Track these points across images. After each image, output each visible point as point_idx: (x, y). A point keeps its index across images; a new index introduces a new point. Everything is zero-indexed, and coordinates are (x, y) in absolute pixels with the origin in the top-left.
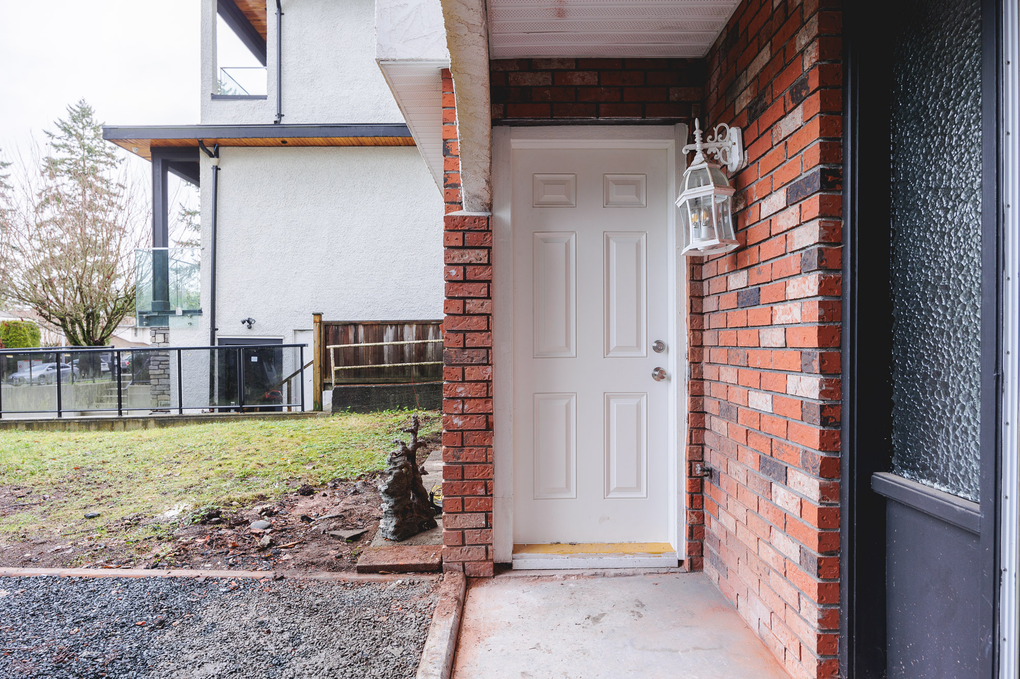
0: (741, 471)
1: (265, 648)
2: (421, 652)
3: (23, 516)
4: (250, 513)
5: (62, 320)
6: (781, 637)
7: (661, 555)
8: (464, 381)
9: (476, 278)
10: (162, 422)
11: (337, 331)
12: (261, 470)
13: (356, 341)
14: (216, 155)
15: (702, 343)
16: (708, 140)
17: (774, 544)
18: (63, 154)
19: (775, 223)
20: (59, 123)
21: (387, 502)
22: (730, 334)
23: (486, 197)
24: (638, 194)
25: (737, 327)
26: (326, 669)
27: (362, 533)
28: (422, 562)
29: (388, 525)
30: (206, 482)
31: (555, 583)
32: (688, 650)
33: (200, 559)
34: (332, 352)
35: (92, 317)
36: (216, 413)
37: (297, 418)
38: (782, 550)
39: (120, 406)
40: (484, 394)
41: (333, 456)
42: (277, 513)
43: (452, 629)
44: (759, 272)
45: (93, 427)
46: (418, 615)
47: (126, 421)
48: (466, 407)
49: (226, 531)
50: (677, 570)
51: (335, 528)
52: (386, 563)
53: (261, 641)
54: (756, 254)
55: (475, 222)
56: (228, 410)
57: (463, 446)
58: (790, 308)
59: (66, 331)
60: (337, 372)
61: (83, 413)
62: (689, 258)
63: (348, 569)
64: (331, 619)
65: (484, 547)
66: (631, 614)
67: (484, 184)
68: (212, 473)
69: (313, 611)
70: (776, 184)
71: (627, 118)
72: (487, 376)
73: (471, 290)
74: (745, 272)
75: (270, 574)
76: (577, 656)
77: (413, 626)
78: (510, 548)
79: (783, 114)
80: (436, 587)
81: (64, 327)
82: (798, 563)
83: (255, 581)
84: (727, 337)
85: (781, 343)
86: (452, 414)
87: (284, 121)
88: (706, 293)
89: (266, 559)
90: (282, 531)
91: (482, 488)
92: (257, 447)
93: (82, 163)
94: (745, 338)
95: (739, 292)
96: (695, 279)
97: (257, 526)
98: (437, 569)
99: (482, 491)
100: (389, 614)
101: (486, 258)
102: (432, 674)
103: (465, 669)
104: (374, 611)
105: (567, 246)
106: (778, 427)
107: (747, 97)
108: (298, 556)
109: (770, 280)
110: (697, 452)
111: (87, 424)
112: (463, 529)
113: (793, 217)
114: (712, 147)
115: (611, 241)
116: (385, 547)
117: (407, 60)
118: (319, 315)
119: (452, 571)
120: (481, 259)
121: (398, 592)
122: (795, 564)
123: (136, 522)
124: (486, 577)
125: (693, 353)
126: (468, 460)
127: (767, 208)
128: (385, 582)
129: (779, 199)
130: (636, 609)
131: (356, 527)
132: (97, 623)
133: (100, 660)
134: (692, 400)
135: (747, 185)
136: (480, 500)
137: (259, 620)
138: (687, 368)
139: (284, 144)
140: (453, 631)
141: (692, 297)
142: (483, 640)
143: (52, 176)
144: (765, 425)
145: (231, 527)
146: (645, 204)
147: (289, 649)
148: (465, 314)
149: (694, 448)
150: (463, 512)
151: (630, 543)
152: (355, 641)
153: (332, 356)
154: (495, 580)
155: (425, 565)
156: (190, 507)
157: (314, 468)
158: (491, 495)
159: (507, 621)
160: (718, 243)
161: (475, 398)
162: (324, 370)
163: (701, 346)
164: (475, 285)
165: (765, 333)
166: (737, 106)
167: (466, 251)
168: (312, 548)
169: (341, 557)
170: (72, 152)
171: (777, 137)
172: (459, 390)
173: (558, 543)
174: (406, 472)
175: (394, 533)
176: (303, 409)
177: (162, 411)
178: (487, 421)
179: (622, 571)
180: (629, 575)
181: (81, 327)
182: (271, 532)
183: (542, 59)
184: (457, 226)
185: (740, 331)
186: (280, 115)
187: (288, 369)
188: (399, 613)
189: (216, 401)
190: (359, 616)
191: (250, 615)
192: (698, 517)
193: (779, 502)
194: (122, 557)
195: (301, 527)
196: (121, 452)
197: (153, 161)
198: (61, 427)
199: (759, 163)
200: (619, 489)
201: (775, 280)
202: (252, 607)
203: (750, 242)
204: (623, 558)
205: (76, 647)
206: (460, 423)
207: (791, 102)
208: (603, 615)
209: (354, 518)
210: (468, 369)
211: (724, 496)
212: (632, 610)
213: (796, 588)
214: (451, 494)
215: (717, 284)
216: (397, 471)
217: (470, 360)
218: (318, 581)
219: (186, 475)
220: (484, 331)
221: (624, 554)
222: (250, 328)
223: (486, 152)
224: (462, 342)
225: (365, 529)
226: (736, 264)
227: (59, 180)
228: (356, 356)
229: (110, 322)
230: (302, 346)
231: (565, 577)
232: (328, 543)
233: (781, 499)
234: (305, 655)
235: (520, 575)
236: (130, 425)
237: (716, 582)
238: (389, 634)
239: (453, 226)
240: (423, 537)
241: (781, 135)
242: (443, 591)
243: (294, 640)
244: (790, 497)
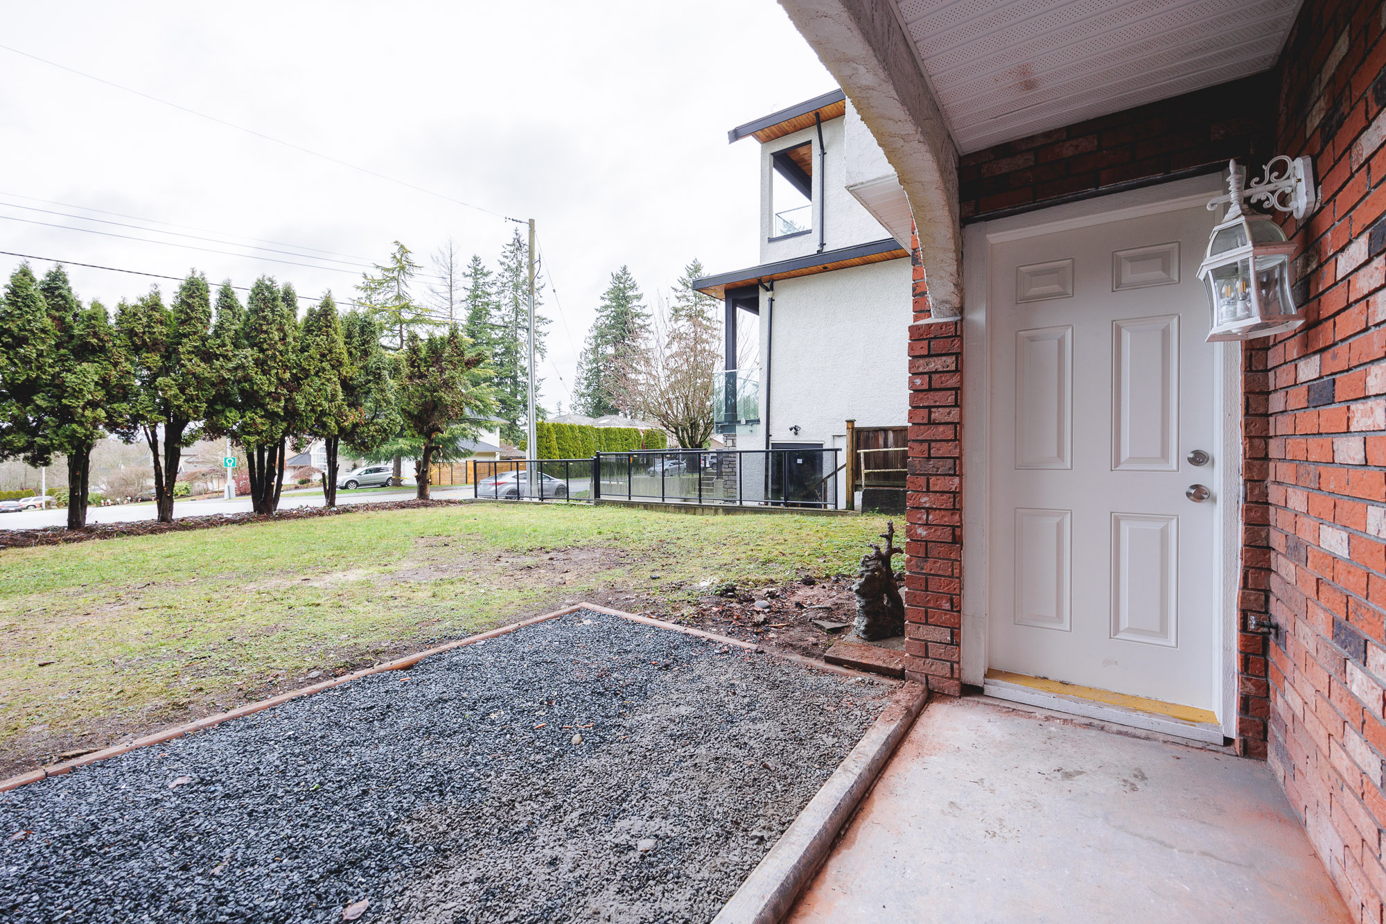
0: (1309, 635)
1: (727, 706)
2: (852, 749)
3: (618, 571)
4: (758, 593)
5: (675, 428)
6: (1357, 886)
7: (1195, 724)
8: (928, 491)
9: (943, 386)
10: (728, 511)
11: (868, 437)
12: (781, 558)
13: (886, 446)
14: (772, 289)
15: (1267, 454)
16: (1252, 184)
17: (1348, 749)
18: (684, 303)
19: (1354, 285)
20: (681, 280)
21: (860, 602)
22: (1299, 443)
23: (955, 300)
24: (1166, 268)
25: (1307, 434)
26: (765, 737)
27: (843, 627)
28: (884, 665)
29: (859, 623)
30: (736, 562)
31: (1032, 721)
32: (1192, 852)
33: (711, 623)
34: (862, 456)
35: (694, 426)
36: (770, 506)
37: (832, 515)
38: (1358, 759)
39: (700, 496)
40: (950, 505)
41: (847, 552)
42: (778, 596)
43: (889, 736)
44: (1335, 357)
45: (683, 511)
46: (864, 714)
47: (703, 508)
48: (930, 517)
49: (736, 604)
50: (1221, 749)
51: (821, 618)
52: (851, 659)
53: (726, 699)
54: (1330, 330)
55: (941, 329)
56: (778, 504)
57: (927, 557)
58: (1371, 408)
59: (678, 437)
60: (866, 474)
61: (685, 500)
62: (1243, 342)
63: (818, 657)
64: (787, 697)
65: (948, 664)
66: (1122, 783)
67: (952, 288)
68: (744, 555)
69: (774, 686)
70: (1356, 228)
71: (1141, 179)
72: (954, 487)
73: (936, 398)
74: (1317, 357)
75: (754, 647)
76: (1025, 807)
77: (856, 723)
78: (982, 672)
79: (1364, 124)
80: (893, 693)
81: (677, 433)
82: (1379, 785)
83: (742, 650)
84: (1295, 448)
85: (1359, 458)
86: (916, 524)
87: (826, 249)
88: (1272, 388)
89: (757, 634)
90: (777, 612)
91: (947, 602)
92: (787, 538)
93: (694, 308)
94: (1316, 450)
95: (1310, 385)
96: (1253, 368)
97: (759, 605)
98: (899, 675)
99: (947, 606)
100: (838, 706)
101: (954, 365)
102: (850, 771)
103: (892, 778)
104: (826, 699)
105: (1061, 343)
106: (1355, 583)
107: (1320, 110)
108: (782, 636)
109: (1346, 368)
110: (1256, 600)
111: (679, 508)
112: (926, 641)
113: (1377, 274)
114: (1259, 192)
115: (1124, 331)
116: (856, 644)
117: (874, 180)
118: (852, 422)
119: (914, 680)
120: (948, 366)
121: (855, 688)
122: (1375, 786)
123: (679, 587)
124: (951, 696)
125: (1248, 467)
126: (932, 572)
127: (1345, 264)
128: (847, 676)
129: (1359, 250)
130: (1132, 780)
131: (840, 620)
132: (630, 656)
133: (621, 682)
134: (1246, 531)
135: (1321, 233)
136: (946, 614)
137: (731, 682)
138: (1241, 488)
139: (825, 269)
140: (890, 739)
141: (1248, 394)
142: (923, 757)
143: (676, 320)
144: (1340, 575)
145: (740, 602)
146: (1176, 279)
147: (744, 712)
148: (931, 423)
149: (1250, 595)
150: (927, 623)
151: (1149, 699)
152: (798, 721)
153: (862, 460)
154: (960, 701)
155: (887, 668)
156: (717, 581)
157: (824, 562)
158: (959, 612)
159: (957, 746)
160: (1260, 321)
161: (940, 509)
162: (855, 473)
163: (1266, 458)
164: (941, 393)
165: (1339, 442)
166: (1309, 125)
167: (931, 360)
168: (796, 632)
169: (816, 644)
170: (688, 300)
171: (1357, 159)
172: (923, 500)
173: (1045, 678)
174: (879, 576)
175: (864, 632)
176: (836, 507)
177: (730, 501)
178: (953, 533)
179: (1130, 730)
180: (1140, 738)
181: (688, 434)
182: (768, 612)
183: (1022, 140)
184: (922, 335)
185: (1310, 440)
186: (822, 245)
187: (827, 469)
188: (847, 708)
189: (770, 496)
190: (810, 700)
191: (727, 676)
192: (1258, 688)
193: (1354, 689)
194: (662, 611)
195: (794, 612)
196: (691, 532)
197: (726, 301)
198: (663, 509)
199: (1335, 201)
200: (1130, 630)
201: (1355, 367)
202: (731, 670)
203: (1324, 314)
204: (1134, 715)
205: (611, 670)
206: (924, 533)
207: (1374, 104)
208: (1081, 773)
209: (841, 612)
210: (932, 479)
211: (1290, 666)
212: (1125, 778)
213: (1375, 822)
214: (914, 604)
215: (1285, 374)
216: (869, 573)
217: (935, 469)
218: (790, 662)
219: (725, 556)
220: (951, 440)
221: (1136, 710)
222: (796, 434)
223: (952, 255)
224: (926, 452)
225: (847, 624)
226: (1307, 346)
227: (680, 323)
228: (885, 460)
229: (706, 429)
230: (836, 450)
231: (1047, 719)
232: (811, 631)
233: (1357, 685)
234: (753, 720)
235: (991, 702)
236: (706, 511)
237: (1281, 780)
238: (831, 723)
239: (916, 334)
240: (894, 642)
241: (1361, 155)
242: (897, 698)
243: (750, 706)
244: (1370, 686)
